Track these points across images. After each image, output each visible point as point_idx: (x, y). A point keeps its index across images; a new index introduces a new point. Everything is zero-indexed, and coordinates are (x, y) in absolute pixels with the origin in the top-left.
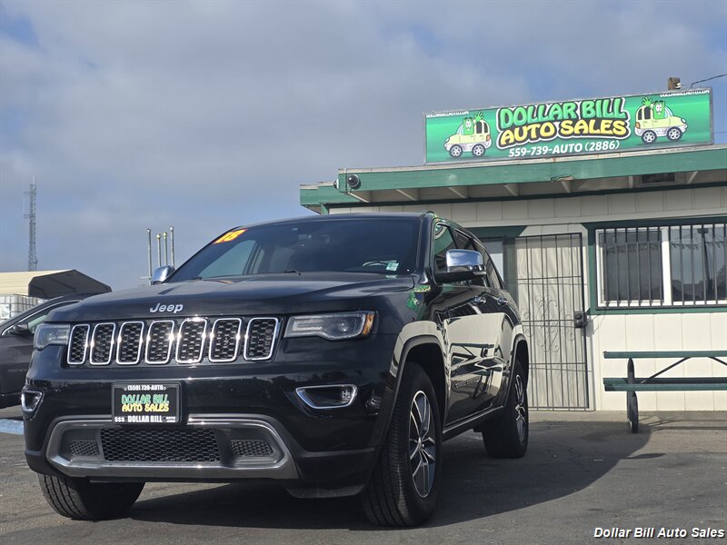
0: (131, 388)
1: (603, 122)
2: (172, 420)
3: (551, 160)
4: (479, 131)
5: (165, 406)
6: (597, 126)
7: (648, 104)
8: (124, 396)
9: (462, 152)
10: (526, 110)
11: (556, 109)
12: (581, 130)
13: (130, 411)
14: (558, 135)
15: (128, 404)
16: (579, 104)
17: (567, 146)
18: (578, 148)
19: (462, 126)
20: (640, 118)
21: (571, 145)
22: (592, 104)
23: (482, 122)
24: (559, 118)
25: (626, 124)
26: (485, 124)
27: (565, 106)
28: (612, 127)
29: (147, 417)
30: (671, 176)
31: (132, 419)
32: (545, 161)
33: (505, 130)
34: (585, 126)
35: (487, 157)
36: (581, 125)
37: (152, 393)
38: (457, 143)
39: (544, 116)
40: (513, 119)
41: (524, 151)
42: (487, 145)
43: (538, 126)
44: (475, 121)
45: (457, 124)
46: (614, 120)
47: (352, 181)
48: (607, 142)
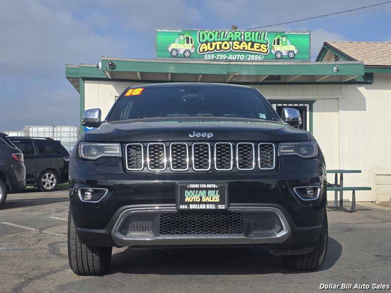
0: (192, 186)
1: (255, 44)
2: (222, 207)
3: (228, 63)
4: (188, 42)
5: (217, 198)
6: (252, 46)
7: (278, 37)
8: (186, 192)
9: (178, 54)
10: (215, 33)
11: (230, 35)
12: (244, 48)
13: (191, 201)
14: (231, 49)
15: (189, 197)
16: (243, 33)
17: (236, 56)
18: (242, 57)
19: (178, 38)
20: (274, 44)
21: (238, 56)
22: (250, 34)
23: (190, 37)
24: (232, 39)
25: (267, 47)
26: (191, 39)
27: (236, 33)
28: (260, 48)
29: (204, 205)
30: (278, 77)
31: (192, 207)
32: (224, 63)
33: (202, 43)
34: (246, 46)
35: (192, 58)
36: (244, 45)
37: (207, 189)
38: (175, 48)
39: (224, 38)
40: (207, 38)
41: (213, 57)
42: (193, 51)
43: (221, 43)
44: (185, 36)
45: (175, 37)
46: (261, 44)
47: (111, 65)
48: (257, 56)
